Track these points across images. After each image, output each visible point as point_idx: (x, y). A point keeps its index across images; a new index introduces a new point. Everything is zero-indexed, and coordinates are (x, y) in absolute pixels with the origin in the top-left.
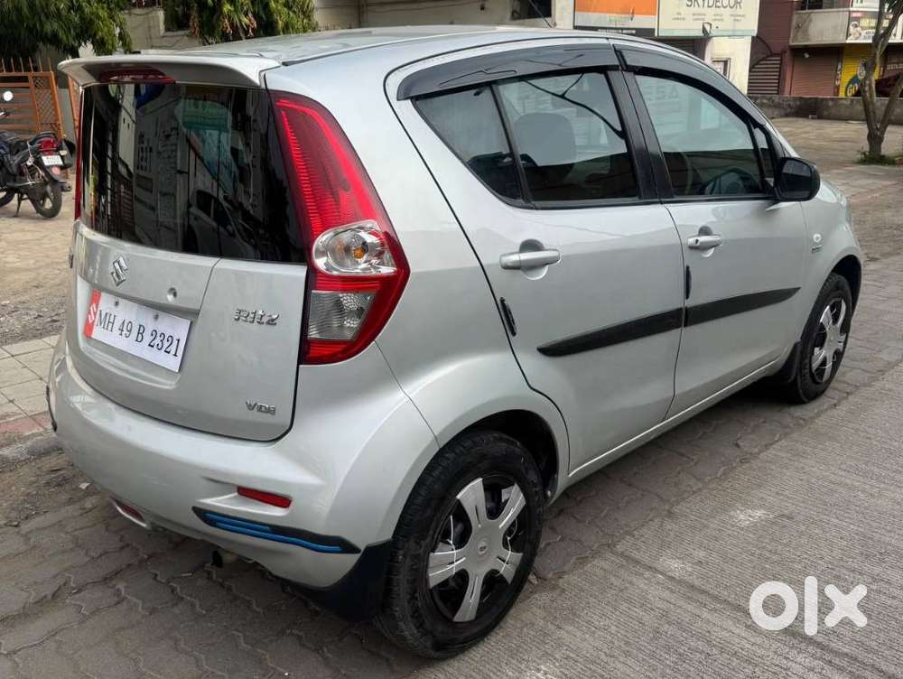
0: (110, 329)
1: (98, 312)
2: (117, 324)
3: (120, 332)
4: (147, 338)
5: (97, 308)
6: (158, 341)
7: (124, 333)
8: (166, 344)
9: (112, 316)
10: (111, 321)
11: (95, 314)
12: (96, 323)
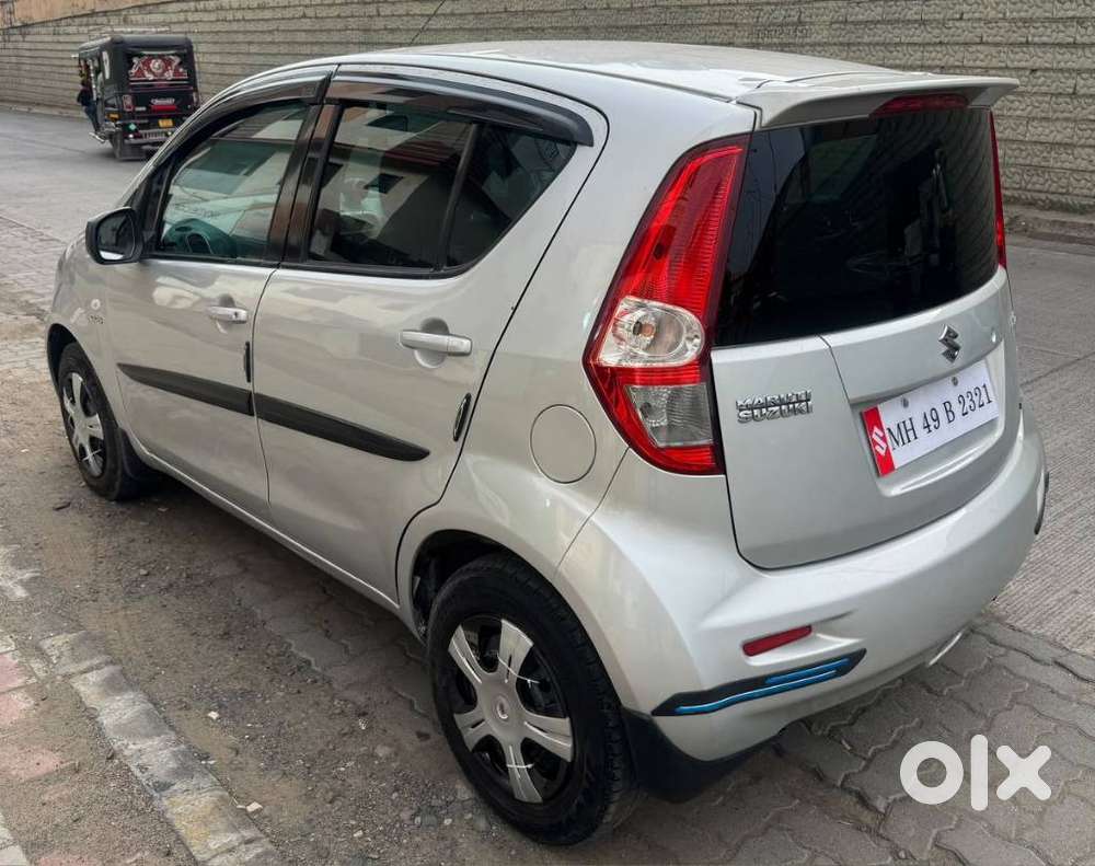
0: (911, 437)
1: (886, 432)
2: (919, 424)
3: (927, 430)
4: (957, 409)
5: (882, 429)
6: (968, 403)
7: (932, 428)
8: (976, 399)
9: (908, 423)
10: (909, 427)
11: (884, 439)
12: (891, 448)
